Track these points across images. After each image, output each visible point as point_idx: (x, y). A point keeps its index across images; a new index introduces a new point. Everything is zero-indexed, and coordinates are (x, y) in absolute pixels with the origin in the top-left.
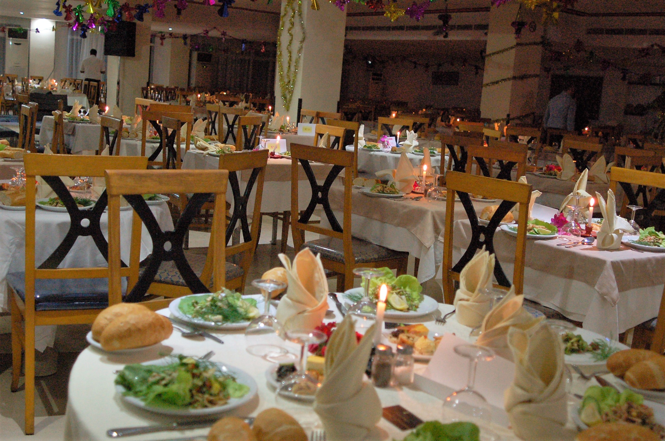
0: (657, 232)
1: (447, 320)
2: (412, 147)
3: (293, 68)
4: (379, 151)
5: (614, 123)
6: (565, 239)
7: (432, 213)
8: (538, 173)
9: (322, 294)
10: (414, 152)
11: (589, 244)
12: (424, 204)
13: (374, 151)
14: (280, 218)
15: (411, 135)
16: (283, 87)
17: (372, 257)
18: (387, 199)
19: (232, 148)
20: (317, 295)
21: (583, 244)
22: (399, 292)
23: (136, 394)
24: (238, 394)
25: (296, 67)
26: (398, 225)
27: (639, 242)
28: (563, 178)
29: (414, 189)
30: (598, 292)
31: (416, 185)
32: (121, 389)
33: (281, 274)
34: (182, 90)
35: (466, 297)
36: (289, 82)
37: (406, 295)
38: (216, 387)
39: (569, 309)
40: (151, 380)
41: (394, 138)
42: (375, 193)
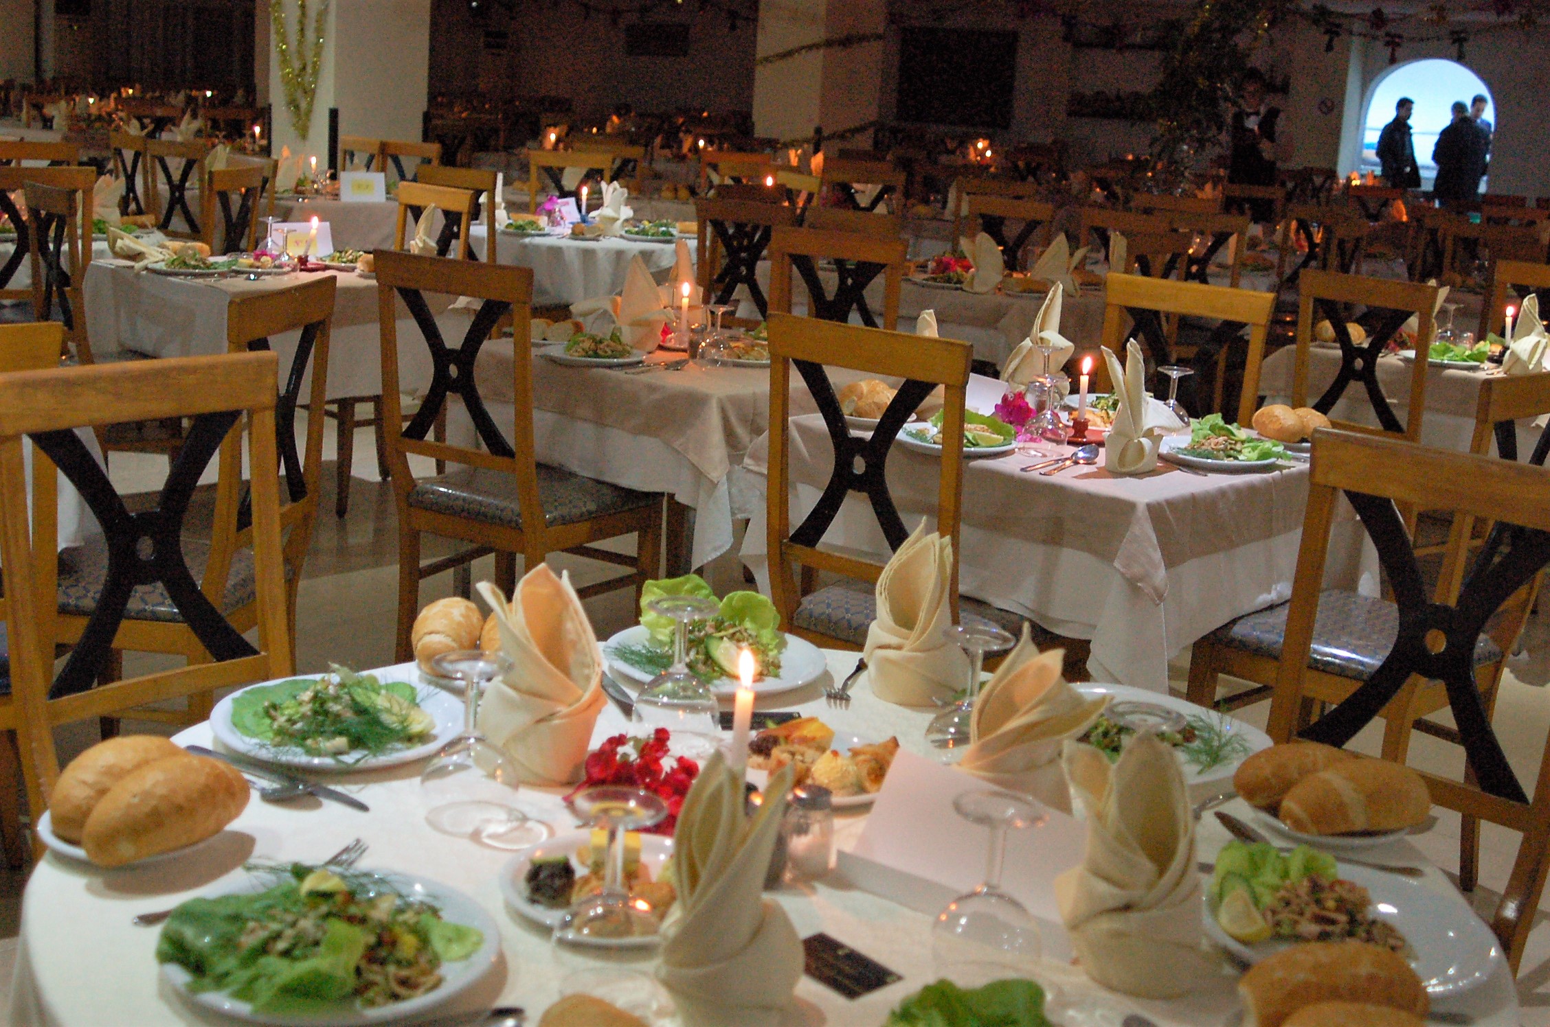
0: (1229, 426)
1: (850, 692)
2: (619, 223)
3: (310, 35)
4: (544, 235)
5: (1044, 137)
6: (1033, 453)
7: (720, 401)
8: (919, 277)
9: (586, 671)
10: (623, 233)
11: (1089, 462)
12: (694, 378)
13: (533, 236)
14: (330, 414)
15: (612, 192)
16: (286, 81)
17: (584, 510)
18: (608, 371)
19: (201, 251)
20: (575, 671)
21: (1076, 463)
22: (734, 634)
23: (220, 981)
24: (456, 949)
25: (320, 32)
26: (639, 431)
27: (1192, 450)
28: (978, 288)
29: (663, 341)
30: (1122, 574)
31: (666, 331)
32: (179, 976)
33: (462, 615)
34: (25, 88)
35: (894, 640)
36: (304, 68)
37: (751, 641)
38: (408, 944)
39: (1056, 612)
40: (249, 941)
41: (572, 200)
42: (576, 357)
